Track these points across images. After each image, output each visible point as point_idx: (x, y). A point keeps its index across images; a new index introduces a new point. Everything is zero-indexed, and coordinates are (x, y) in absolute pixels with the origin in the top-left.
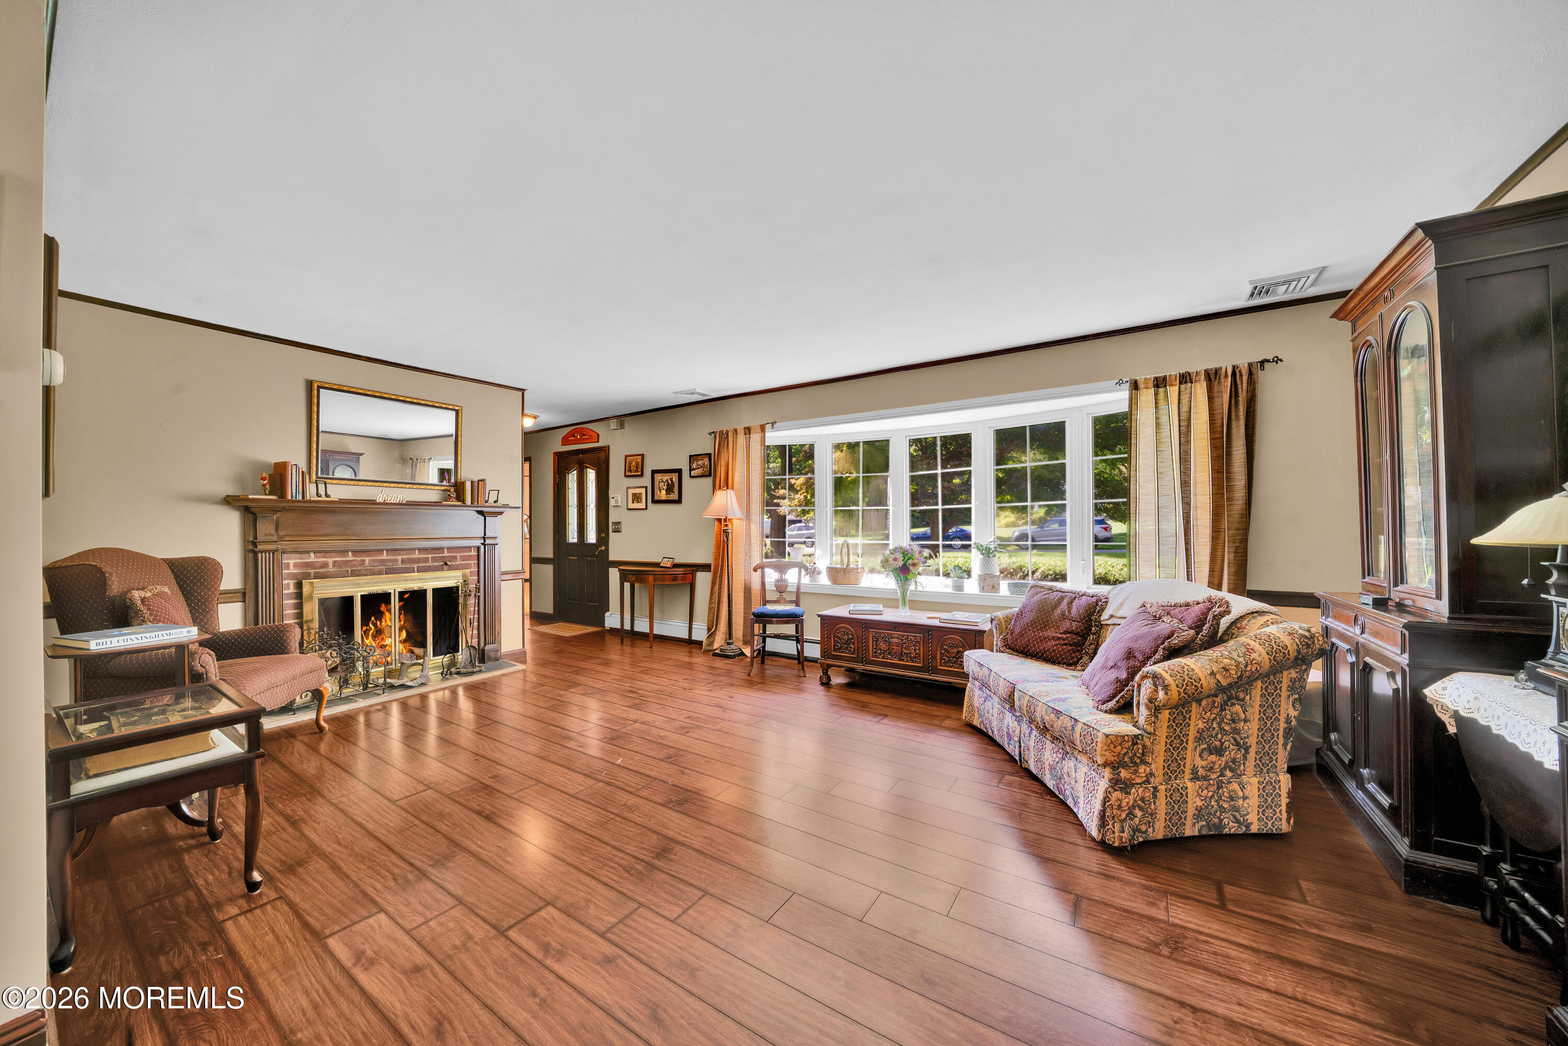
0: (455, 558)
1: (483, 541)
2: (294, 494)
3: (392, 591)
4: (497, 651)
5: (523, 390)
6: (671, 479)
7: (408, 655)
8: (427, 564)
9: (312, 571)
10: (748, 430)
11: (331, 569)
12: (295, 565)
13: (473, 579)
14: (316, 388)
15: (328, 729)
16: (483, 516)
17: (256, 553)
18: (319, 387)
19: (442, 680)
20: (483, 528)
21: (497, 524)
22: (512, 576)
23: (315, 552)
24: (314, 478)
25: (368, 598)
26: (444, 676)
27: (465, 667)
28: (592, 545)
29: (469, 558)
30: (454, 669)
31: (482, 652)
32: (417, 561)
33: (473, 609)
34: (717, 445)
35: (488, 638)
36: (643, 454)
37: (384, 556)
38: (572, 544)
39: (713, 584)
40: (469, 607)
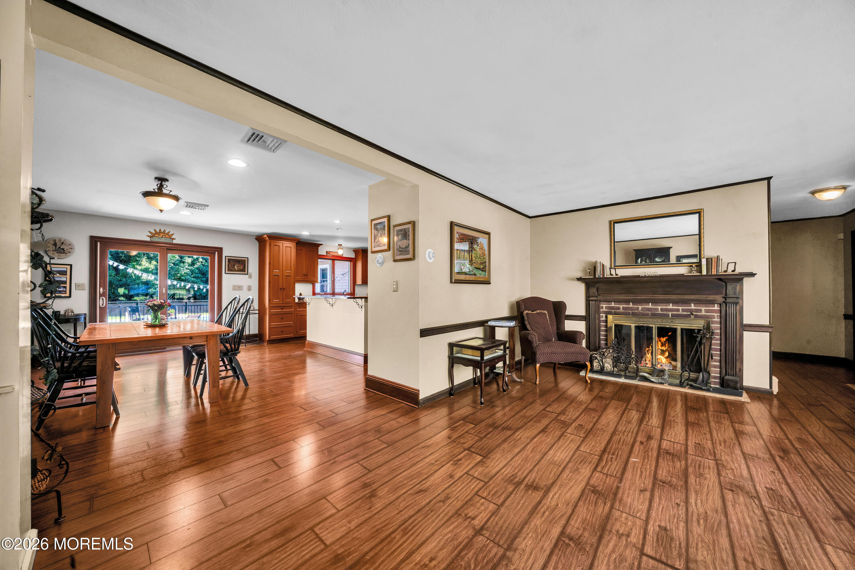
0: (700, 311)
1: (724, 300)
2: (599, 275)
3: (654, 326)
4: (737, 382)
5: (769, 179)
7: (669, 364)
8: (678, 313)
9: (613, 311)
11: (621, 310)
12: (606, 307)
13: (716, 327)
14: (613, 224)
15: (590, 383)
16: (724, 282)
17: (589, 301)
18: (614, 223)
19: (676, 385)
20: (724, 290)
21: (738, 288)
22: (757, 329)
23: (614, 302)
24: (613, 266)
25: (638, 328)
26: (681, 385)
27: (699, 384)
29: (713, 311)
30: (691, 383)
31: (722, 380)
32: (671, 310)
33: (716, 347)
35: (729, 371)
37: (650, 306)
40: (711, 345)
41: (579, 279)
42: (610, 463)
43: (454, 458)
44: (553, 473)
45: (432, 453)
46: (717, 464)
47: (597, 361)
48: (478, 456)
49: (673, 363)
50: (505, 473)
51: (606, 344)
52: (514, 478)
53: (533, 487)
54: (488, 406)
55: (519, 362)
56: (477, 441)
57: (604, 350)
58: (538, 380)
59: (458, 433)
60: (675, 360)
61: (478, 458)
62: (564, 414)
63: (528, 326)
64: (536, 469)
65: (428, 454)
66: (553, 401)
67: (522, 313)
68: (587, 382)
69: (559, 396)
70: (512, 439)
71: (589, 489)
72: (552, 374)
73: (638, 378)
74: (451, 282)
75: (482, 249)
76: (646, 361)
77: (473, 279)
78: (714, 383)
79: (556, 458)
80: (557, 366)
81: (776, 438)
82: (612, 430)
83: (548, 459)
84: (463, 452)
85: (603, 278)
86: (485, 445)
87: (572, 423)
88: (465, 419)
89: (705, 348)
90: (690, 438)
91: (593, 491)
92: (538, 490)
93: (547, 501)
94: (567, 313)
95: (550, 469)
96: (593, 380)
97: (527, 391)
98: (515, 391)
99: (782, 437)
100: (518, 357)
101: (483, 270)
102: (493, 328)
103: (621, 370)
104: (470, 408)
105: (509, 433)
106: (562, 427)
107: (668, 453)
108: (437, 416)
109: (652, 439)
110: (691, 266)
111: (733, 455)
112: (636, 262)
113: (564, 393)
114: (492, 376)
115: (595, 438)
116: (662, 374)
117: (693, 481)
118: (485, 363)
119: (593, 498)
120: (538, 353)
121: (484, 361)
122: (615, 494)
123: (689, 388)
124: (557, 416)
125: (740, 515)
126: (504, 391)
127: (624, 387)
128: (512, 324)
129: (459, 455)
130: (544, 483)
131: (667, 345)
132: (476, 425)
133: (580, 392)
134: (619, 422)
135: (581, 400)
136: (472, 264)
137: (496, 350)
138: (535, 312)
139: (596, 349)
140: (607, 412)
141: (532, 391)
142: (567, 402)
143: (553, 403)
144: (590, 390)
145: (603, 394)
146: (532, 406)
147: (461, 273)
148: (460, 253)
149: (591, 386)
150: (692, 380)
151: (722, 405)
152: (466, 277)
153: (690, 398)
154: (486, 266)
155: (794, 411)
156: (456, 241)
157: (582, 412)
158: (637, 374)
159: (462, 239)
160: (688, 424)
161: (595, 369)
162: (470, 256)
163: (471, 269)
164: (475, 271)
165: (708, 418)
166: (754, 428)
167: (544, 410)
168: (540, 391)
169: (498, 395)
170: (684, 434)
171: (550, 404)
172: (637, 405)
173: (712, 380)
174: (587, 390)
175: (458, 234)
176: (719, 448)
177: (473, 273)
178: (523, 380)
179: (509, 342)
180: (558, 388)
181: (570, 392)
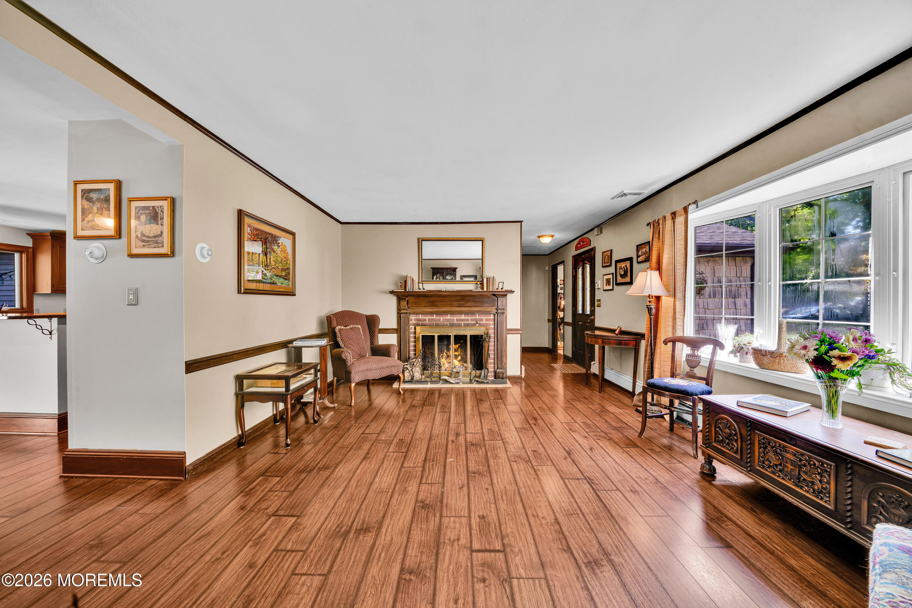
0: (482, 320)
1: (496, 311)
2: (409, 289)
3: (451, 334)
4: (503, 374)
5: (521, 222)
6: (626, 266)
7: (460, 366)
8: (468, 322)
9: (420, 323)
10: (674, 215)
11: (427, 322)
12: (415, 320)
13: (491, 332)
14: (420, 241)
15: (404, 394)
16: (496, 297)
17: (400, 314)
18: (422, 240)
19: (467, 383)
20: (496, 304)
21: (504, 301)
22: (514, 332)
23: (421, 314)
24: (421, 281)
25: (441, 338)
26: (471, 382)
27: (482, 379)
28: (588, 315)
29: (489, 320)
30: (477, 379)
31: (495, 373)
32: (463, 320)
33: (492, 348)
34: (652, 234)
35: (499, 365)
36: (611, 250)
37: (449, 317)
38: (580, 314)
39: (646, 351)
40: (488, 347)
41: (392, 292)
42: (432, 471)
43: (254, 536)
44: (382, 503)
45: (216, 543)
46: (504, 443)
47: (408, 371)
48: (290, 518)
49: (465, 365)
50: (329, 526)
51: (415, 354)
52: (341, 528)
53: (364, 530)
54: (296, 446)
55: (331, 383)
56: (286, 498)
57: (414, 360)
58: (353, 401)
59: (256, 496)
60: (466, 362)
61: (290, 521)
62: (384, 432)
63: (341, 344)
64: (364, 507)
65: (208, 546)
66: (372, 421)
67: (334, 329)
68: (400, 393)
69: (377, 414)
70: (332, 480)
71: (419, 506)
72: (366, 391)
73: (441, 382)
74: (239, 292)
75: (284, 251)
77: (268, 289)
78: (491, 378)
79: (383, 484)
80: (371, 382)
82: (428, 437)
83: (375, 489)
84: (267, 520)
85: (413, 292)
86: (298, 499)
87: (393, 440)
88: (265, 473)
89: (485, 350)
90: (484, 426)
91: (423, 507)
92: (369, 531)
93: (381, 541)
94: (381, 326)
95: (379, 500)
96: (405, 390)
97: (342, 416)
98: (327, 419)
99: (533, 409)
100: (330, 378)
101: (286, 278)
102: (299, 350)
103: (427, 377)
104: (269, 456)
105: (327, 472)
106: (384, 447)
107: (472, 444)
108: (219, 482)
109: (460, 435)
110: (477, 284)
112: (433, 279)
113: (381, 409)
114: (298, 407)
115: (416, 450)
116: (457, 375)
117: (493, 463)
118: (291, 394)
119: (423, 513)
120: (353, 372)
121: (290, 392)
122: (441, 501)
123: (476, 383)
124: (378, 437)
125: (523, 479)
126: (315, 422)
127: (431, 392)
128: (324, 342)
129: (260, 528)
130: (374, 520)
131: (459, 350)
132: (282, 477)
133: (395, 405)
134: (432, 427)
135: (397, 413)
136: (271, 269)
137: (304, 376)
138: (348, 327)
139: (407, 360)
140: (422, 419)
141: (347, 415)
142: (385, 419)
143: (372, 424)
144: (404, 401)
145: (415, 403)
146: (350, 432)
147: (255, 280)
148: (252, 256)
149: (404, 397)
150: (477, 377)
151: (497, 393)
152: (261, 286)
153: (477, 391)
154: (289, 273)
155: (533, 388)
156: (246, 239)
157: (401, 426)
158: (440, 378)
159: (255, 236)
160: (480, 414)
161: (406, 379)
162: (268, 259)
163: (270, 277)
164: (275, 279)
165: (491, 405)
166: (518, 406)
167: (363, 433)
168: (356, 413)
169: (307, 429)
170: (479, 423)
171: (368, 426)
172: (443, 407)
173: (489, 374)
174: (401, 402)
175: (249, 229)
176: (502, 428)
177: (269, 281)
178: (336, 405)
179: (321, 363)
180: (374, 406)
181: (386, 407)
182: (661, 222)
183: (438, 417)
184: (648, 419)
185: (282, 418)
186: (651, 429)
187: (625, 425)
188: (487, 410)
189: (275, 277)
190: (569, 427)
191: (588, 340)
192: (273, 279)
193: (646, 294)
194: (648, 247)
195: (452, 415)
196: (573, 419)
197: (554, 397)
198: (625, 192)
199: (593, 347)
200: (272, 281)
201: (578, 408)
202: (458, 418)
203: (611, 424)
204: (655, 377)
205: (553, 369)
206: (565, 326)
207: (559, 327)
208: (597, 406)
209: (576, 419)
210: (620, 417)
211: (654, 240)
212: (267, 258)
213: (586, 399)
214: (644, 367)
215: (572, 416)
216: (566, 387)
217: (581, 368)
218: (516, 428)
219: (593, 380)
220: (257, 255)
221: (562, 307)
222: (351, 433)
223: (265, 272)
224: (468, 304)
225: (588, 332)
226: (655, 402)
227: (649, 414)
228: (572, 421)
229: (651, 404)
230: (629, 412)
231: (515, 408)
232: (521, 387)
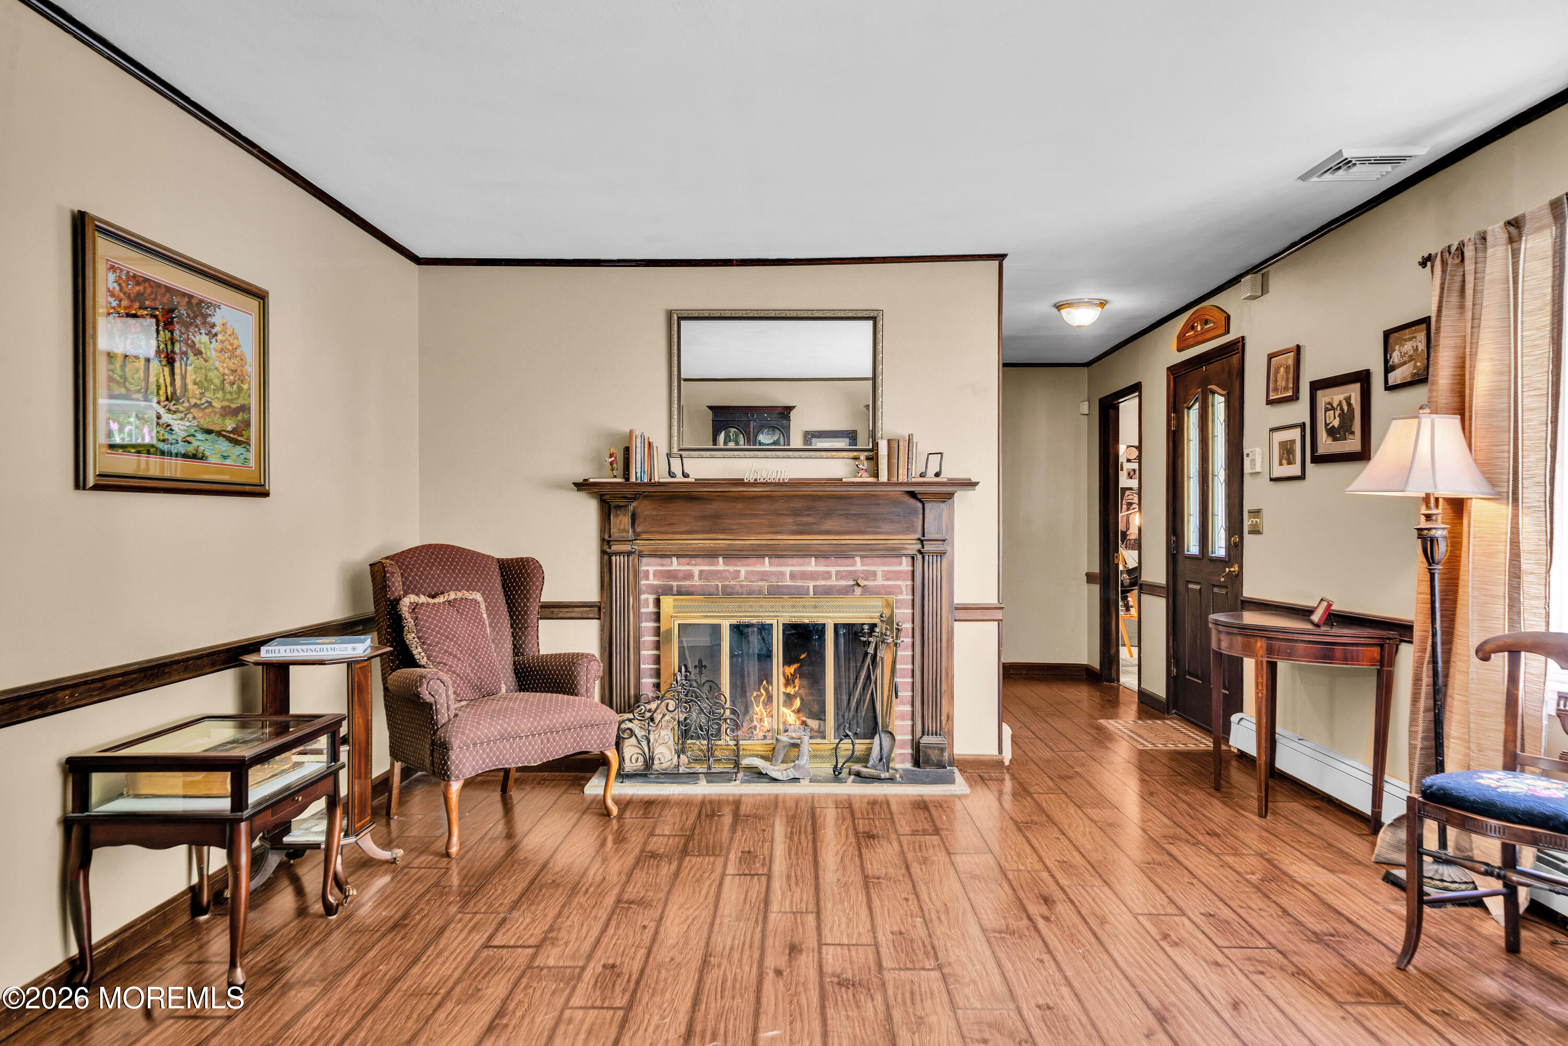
0: (874, 574)
1: (919, 546)
2: (639, 475)
3: (774, 622)
4: (942, 750)
5: (1001, 257)
6: (1348, 400)
7: (802, 727)
8: (828, 583)
9: (675, 584)
10: (1515, 227)
11: (696, 582)
12: (656, 574)
13: (903, 614)
14: (675, 321)
15: (620, 817)
16: (920, 500)
17: (610, 556)
18: (680, 319)
19: (826, 781)
20: (920, 523)
21: (945, 515)
22: (977, 614)
23: (677, 556)
24: (675, 450)
25: (739, 630)
26: (837, 775)
27: (874, 767)
28: (1219, 560)
29: (897, 575)
30: (857, 767)
31: (917, 747)
32: (813, 576)
33: (904, 666)
34: (1437, 292)
35: (929, 723)
36: (1298, 348)
37: (766, 565)
38: (1192, 558)
39: (1417, 680)
40: (894, 662)
41: (583, 486)
46: (944, 977)
47: (633, 740)
49: (819, 723)
51: (657, 686)
54: (265, 991)
55: (384, 783)
57: (653, 706)
58: (455, 839)
60: (820, 715)
62: (554, 941)
63: (418, 652)
66: (515, 905)
67: (395, 603)
68: (607, 813)
69: (532, 882)
72: (499, 807)
73: (740, 775)
74: (79, 483)
75: (231, 351)
76: (752, 721)
77: (179, 475)
78: (902, 761)
80: (514, 775)
81: (1028, 872)
82: (699, 956)
85: (651, 484)
87: (583, 969)
89: (882, 674)
90: (879, 921)
94: (547, 596)
96: (625, 804)
97: (420, 888)
98: (368, 898)
99: (1038, 867)
100: (380, 764)
101: (236, 438)
102: (280, 671)
103: (696, 760)
106: (554, 993)
107: (842, 983)
109: (801, 951)
110: (856, 458)
111: (968, 942)
112: (715, 442)
113: (544, 866)
114: (274, 860)
115: (657, 1000)
116: (794, 753)
118: (251, 818)
120: (456, 743)
121: (246, 813)
123: (853, 782)
124: (534, 956)
126: (329, 909)
127: (709, 809)
128: (360, 647)
131: (799, 680)
133: (591, 851)
134: (712, 924)
135: (599, 878)
136: (188, 410)
137: (297, 758)
138: (441, 599)
139: (630, 704)
140: (678, 898)
141: (436, 884)
142: (559, 897)
143: (516, 914)
144: (620, 839)
145: (657, 844)
146: (442, 943)
147: (133, 446)
148: (123, 366)
149: (621, 826)
150: (858, 760)
151: (922, 815)
152: (154, 466)
153: (856, 806)
154: (248, 424)
155: (1041, 799)
156: (101, 310)
157: (609, 919)
158: (737, 764)
159: (132, 301)
160: (868, 881)
161: (629, 767)
162: (178, 378)
163: (183, 434)
164: (201, 443)
165: (903, 853)
166: (989, 857)
167: (486, 946)
168: (464, 878)
169: (304, 932)
170: (864, 912)
171: (504, 920)
172: (748, 856)
173: (897, 751)
174: (610, 839)
175: (112, 277)
176: (940, 930)
177: (182, 448)
178: (399, 852)
179: (350, 716)
180: (521, 855)
181: (562, 860)
182: (1469, 252)
183: (732, 892)
184: (1427, 909)
185: (218, 898)
186: (1441, 943)
187: (1349, 928)
188: (891, 870)
189: (200, 436)
190: (1158, 928)
191: (1219, 641)
192: (195, 443)
193: (1416, 491)
194: (1422, 336)
195: (778, 885)
196: (1171, 901)
197: (1109, 828)
198: (1347, 154)
199: (1237, 664)
200: (190, 449)
201: (1191, 867)
202: (797, 897)
203: (1300, 923)
204: (1450, 767)
205: (1103, 738)
206: (1144, 597)
207: (1125, 598)
208: (1254, 861)
209: (1182, 904)
210: (1330, 899)
211: (1444, 312)
212: (172, 373)
213: (1217, 835)
214: (1412, 734)
215: (1170, 893)
216: (1147, 796)
217: (1196, 734)
218: (984, 930)
219: (1237, 775)
220: (141, 364)
221: (1133, 533)
222: (447, 945)
223: (167, 418)
224: (829, 525)
225: (1221, 617)
226: (1451, 851)
227: (1433, 893)
228: (1171, 910)
229: (1439, 860)
230: (1361, 885)
231: (980, 863)
232: (1001, 793)
